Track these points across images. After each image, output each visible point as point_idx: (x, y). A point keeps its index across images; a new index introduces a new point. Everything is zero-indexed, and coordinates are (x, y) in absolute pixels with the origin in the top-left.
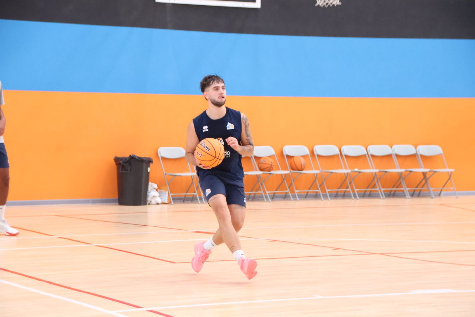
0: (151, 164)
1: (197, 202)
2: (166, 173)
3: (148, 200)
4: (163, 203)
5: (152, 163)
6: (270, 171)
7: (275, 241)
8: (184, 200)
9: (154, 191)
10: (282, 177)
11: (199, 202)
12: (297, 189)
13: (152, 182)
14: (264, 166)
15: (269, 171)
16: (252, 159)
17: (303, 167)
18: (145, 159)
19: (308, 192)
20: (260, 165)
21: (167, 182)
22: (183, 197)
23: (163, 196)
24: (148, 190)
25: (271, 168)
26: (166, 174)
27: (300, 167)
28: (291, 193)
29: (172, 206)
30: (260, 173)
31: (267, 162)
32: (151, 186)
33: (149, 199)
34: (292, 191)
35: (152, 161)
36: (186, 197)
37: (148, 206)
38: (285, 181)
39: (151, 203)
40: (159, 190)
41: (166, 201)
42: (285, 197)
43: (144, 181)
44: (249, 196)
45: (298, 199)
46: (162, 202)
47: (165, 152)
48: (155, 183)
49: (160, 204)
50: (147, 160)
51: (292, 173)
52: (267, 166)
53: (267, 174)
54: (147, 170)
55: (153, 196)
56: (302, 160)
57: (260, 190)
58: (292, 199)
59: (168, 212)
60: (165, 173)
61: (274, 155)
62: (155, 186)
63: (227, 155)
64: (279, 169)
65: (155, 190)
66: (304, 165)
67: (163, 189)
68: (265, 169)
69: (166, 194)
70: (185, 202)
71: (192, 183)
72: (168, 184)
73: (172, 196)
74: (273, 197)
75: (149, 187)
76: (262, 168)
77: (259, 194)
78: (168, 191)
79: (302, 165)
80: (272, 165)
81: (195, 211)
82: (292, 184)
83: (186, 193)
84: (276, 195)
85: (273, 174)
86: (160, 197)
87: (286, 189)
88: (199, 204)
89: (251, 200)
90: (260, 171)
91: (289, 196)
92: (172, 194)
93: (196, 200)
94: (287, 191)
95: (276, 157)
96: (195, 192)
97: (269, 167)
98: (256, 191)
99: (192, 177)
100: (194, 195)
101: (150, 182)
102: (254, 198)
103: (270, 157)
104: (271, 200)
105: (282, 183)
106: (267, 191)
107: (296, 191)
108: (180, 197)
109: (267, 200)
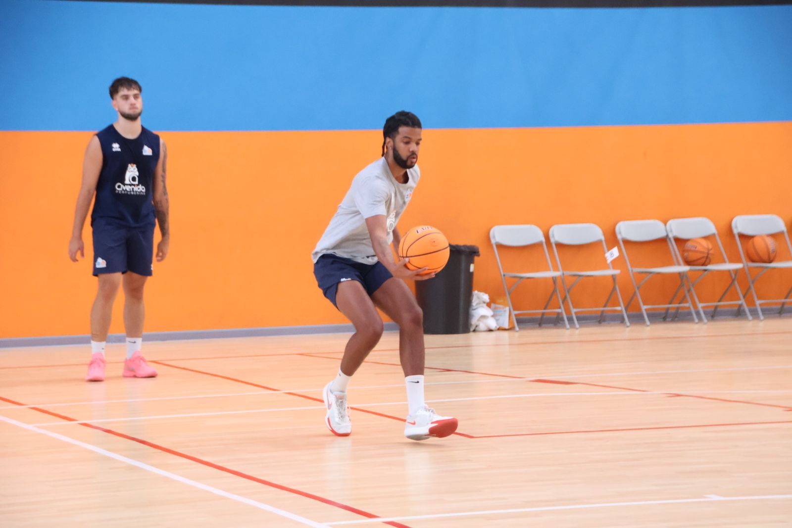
0: (476, 258)
1: (564, 326)
2: (505, 273)
3: (471, 325)
4: (500, 329)
5: (479, 255)
6: (706, 265)
7: (678, 395)
8: (541, 322)
9: (482, 307)
10: (731, 276)
11: (568, 326)
12: (759, 298)
13: (480, 291)
14: (692, 256)
15: (703, 264)
16: (670, 244)
17: (772, 256)
18: (463, 248)
19: (783, 304)
20: (686, 254)
21: (506, 290)
22: (540, 316)
23: (501, 316)
24: (473, 306)
25: (708, 261)
26: (504, 275)
27: (765, 257)
28: (748, 305)
29: (517, 334)
30: (685, 268)
31: (699, 248)
32: (478, 298)
33: (474, 321)
34: (751, 303)
35: (478, 252)
36: (545, 317)
37: (471, 334)
38: (736, 283)
39: (477, 329)
40: (493, 305)
41: (506, 326)
42: (738, 314)
43: (462, 290)
44: (667, 313)
45: (762, 317)
46: (498, 327)
47: (502, 234)
48: (486, 292)
49: (496, 330)
50: (467, 250)
51: (750, 268)
52: (699, 255)
53: (699, 270)
54: (469, 269)
55: (480, 316)
56: (770, 242)
57: (687, 302)
58: (750, 318)
59: (510, 345)
60: (502, 274)
61: (714, 235)
62: (486, 297)
63: (141, 191)
64: (723, 261)
65: (485, 305)
66: (774, 252)
67: (499, 304)
68: (697, 260)
69: (505, 311)
70: (543, 325)
71: (554, 291)
72: (509, 294)
73: (516, 315)
74: (714, 315)
75: (473, 301)
76: (690, 259)
77: (683, 308)
78: (509, 307)
79: (770, 252)
80: (708, 254)
81: (560, 342)
82: (749, 288)
83: (545, 309)
84: (719, 309)
85: (711, 271)
86: (495, 319)
87: (739, 299)
88: (568, 329)
89: (671, 319)
90: (685, 265)
91: (744, 311)
92: (516, 312)
93: (561, 322)
94: (740, 302)
95: (718, 238)
96: (560, 308)
97: (703, 257)
98: (679, 303)
99: (554, 280)
100: (559, 314)
101: (475, 290)
102: (676, 317)
103: (706, 238)
104: (708, 320)
105: (730, 286)
106: (701, 302)
107: (758, 302)
108: (534, 317)
109: (700, 319)
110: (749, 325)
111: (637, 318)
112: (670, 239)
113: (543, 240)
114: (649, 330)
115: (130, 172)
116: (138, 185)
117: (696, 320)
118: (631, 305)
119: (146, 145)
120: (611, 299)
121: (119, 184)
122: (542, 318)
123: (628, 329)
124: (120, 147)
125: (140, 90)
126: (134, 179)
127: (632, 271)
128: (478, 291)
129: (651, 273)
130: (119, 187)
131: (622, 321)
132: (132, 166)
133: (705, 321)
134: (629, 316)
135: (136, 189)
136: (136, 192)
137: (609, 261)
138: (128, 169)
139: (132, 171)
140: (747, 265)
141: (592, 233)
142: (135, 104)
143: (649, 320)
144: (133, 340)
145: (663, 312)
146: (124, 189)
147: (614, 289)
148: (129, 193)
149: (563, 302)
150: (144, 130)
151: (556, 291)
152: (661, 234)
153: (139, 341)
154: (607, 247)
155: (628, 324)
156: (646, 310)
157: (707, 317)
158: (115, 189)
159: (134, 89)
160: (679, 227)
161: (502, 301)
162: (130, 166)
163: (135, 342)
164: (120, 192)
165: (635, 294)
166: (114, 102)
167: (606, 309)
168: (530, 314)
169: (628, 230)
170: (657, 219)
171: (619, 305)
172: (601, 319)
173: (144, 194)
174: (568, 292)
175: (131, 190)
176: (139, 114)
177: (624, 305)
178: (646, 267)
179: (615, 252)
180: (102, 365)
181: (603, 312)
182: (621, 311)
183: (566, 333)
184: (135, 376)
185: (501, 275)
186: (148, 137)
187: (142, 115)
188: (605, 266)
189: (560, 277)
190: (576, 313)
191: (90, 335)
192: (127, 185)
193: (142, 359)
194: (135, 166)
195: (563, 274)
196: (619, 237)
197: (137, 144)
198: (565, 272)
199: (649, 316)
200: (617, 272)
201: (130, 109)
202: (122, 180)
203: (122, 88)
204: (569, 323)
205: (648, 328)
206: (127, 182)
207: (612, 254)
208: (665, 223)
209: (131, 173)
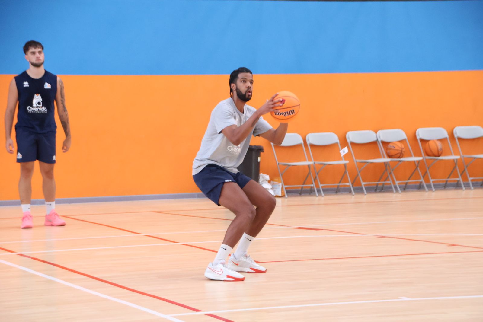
0: (262, 154)
1: (315, 195)
2: (279, 163)
5: (263, 152)
6: (401, 158)
7: (385, 237)
8: (301, 192)
9: (265, 183)
10: (416, 165)
11: (317, 195)
12: (432, 178)
13: (264, 173)
14: (392, 153)
15: (399, 158)
16: (379, 146)
17: (440, 152)
18: (253, 147)
19: (447, 181)
20: (388, 151)
21: (280, 173)
22: (300, 189)
23: (277, 188)
24: (259, 182)
25: (402, 155)
26: (279, 164)
27: (436, 153)
28: (425, 182)
29: (286, 200)
30: (387, 160)
31: (396, 148)
32: (263, 177)
34: (427, 181)
35: (263, 150)
38: (418, 168)
40: (272, 182)
41: (280, 195)
42: (420, 187)
43: (253, 172)
44: (377, 187)
45: (434, 190)
48: (268, 174)
50: (256, 148)
51: (427, 160)
52: (396, 152)
53: (396, 161)
54: (257, 160)
56: (439, 144)
57: (389, 180)
58: (427, 190)
59: (283, 206)
61: (405, 140)
62: (267, 177)
63: (44, 111)
64: (411, 156)
65: (267, 182)
66: (441, 150)
67: (276, 181)
68: (395, 155)
69: (279, 186)
70: (302, 194)
71: (309, 173)
72: (282, 175)
73: (286, 188)
74: (405, 188)
75: (260, 179)
76: (391, 155)
77: (387, 184)
78: (282, 183)
79: (439, 150)
80: (402, 151)
81: (313, 205)
82: (426, 172)
83: (303, 184)
84: (408, 184)
85: (404, 162)
86: (273, 190)
87: (420, 179)
88: (317, 197)
89: (379, 191)
90: (388, 158)
91: (423, 186)
92: (286, 186)
93: (314, 192)
94: (421, 180)
95: (407, 141)
96: (312, 184)
97: (399, 153)
98: (385, 181)
99: (309, 166)
100: (312, 187)
101: (261, 173)
102: (382, 189)
103: (400, 141)
104: (402, 191)
105: (415, 171)
106: (397, 180)
107: (432, 180)
108: (297, 189)
109: (397, 191)
110: (426, 194)
111: (359, 190)
112: (379, 142)
113: (302, 142)
114: (366, 197)
115: (35, 99)
116: (42, 107)
117: (395, 191)
118: (355, 182)
119: (47, 82)
120: (343, 179)
121: (29, 107)
122: (302, 190)
123: (353, 197)
124: (29, 84)
125: (43, 48)
126: (39, 103)
127: (356, 161)
128: (263, 173)
129: (367, 162)
130: (29, 109)
131: (350, 192)
132: (37, 96)
133: (400, 192)
134: (354, 189)
135: (41, 109)
136: (41, 111)
137: (342, 156)
138: (35, 97)
139: (37, 99)
140: (425, 158)
141: (332, 138)
142: (39, 57)
143: (366, 191)
144: (49, 203)
145: (375, 186)
146: (33, 109)
147: (345, 173)
148: (36, 112)
149: (314, 180)
150: (46, 72)
151: (310, 173)
152: (373, 139)
153: (53, 203)
154: (341, 147)
155: (354, 193)
156: (364, 185)
157: (401, 190)
158: (27, 111)
159: (38, 48)
160: (385, 135)
161: (277, 180)
162: (35, 95)
163: (51, 205)
164: (30, 112)
165: (358, 175)
166: (27, 56)
167: (341, 184)
168: (294, 188)
169: (353, 136)
170: (372, 130)
171: (348, 182)
172: (337, 191)
173: (46, 112)
174: (318, 174)
175: (38, 110)
176: (42, 63)
177: (351, 182)
178: (364, 159)
179: (346, 150)
180: (30, 218)
181: (338, 186)
182: (349, 186)
183: (316, 199)
184: (52, 225)
185: (277, 163)
186: (49, 77)
187: (45, 63)
188: (340, 158)
189: (313, 165)
190: (322, 187)
191: (19, 200)
192: (35, 107)
193: (56, 214)
194: (39, 95)
195: (314, 163)
196: (348, 141)
197: (41, 81)
198: (315, 162)
199: (366, 189)
200: (347, 162)
201: (36, 60)
202: (31, 105)
203: (31, 48)
204: (318, 193)
205: (366, 196)
206: (34, 105)
207: (344, 151)
208: (376, 133)
209: (37, 100)
